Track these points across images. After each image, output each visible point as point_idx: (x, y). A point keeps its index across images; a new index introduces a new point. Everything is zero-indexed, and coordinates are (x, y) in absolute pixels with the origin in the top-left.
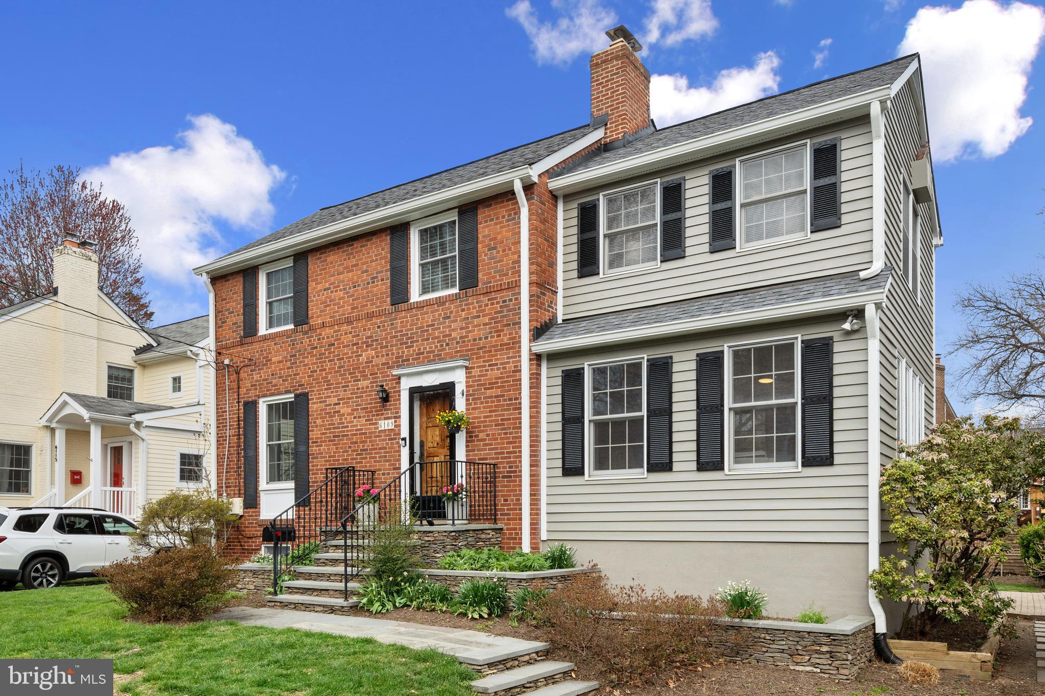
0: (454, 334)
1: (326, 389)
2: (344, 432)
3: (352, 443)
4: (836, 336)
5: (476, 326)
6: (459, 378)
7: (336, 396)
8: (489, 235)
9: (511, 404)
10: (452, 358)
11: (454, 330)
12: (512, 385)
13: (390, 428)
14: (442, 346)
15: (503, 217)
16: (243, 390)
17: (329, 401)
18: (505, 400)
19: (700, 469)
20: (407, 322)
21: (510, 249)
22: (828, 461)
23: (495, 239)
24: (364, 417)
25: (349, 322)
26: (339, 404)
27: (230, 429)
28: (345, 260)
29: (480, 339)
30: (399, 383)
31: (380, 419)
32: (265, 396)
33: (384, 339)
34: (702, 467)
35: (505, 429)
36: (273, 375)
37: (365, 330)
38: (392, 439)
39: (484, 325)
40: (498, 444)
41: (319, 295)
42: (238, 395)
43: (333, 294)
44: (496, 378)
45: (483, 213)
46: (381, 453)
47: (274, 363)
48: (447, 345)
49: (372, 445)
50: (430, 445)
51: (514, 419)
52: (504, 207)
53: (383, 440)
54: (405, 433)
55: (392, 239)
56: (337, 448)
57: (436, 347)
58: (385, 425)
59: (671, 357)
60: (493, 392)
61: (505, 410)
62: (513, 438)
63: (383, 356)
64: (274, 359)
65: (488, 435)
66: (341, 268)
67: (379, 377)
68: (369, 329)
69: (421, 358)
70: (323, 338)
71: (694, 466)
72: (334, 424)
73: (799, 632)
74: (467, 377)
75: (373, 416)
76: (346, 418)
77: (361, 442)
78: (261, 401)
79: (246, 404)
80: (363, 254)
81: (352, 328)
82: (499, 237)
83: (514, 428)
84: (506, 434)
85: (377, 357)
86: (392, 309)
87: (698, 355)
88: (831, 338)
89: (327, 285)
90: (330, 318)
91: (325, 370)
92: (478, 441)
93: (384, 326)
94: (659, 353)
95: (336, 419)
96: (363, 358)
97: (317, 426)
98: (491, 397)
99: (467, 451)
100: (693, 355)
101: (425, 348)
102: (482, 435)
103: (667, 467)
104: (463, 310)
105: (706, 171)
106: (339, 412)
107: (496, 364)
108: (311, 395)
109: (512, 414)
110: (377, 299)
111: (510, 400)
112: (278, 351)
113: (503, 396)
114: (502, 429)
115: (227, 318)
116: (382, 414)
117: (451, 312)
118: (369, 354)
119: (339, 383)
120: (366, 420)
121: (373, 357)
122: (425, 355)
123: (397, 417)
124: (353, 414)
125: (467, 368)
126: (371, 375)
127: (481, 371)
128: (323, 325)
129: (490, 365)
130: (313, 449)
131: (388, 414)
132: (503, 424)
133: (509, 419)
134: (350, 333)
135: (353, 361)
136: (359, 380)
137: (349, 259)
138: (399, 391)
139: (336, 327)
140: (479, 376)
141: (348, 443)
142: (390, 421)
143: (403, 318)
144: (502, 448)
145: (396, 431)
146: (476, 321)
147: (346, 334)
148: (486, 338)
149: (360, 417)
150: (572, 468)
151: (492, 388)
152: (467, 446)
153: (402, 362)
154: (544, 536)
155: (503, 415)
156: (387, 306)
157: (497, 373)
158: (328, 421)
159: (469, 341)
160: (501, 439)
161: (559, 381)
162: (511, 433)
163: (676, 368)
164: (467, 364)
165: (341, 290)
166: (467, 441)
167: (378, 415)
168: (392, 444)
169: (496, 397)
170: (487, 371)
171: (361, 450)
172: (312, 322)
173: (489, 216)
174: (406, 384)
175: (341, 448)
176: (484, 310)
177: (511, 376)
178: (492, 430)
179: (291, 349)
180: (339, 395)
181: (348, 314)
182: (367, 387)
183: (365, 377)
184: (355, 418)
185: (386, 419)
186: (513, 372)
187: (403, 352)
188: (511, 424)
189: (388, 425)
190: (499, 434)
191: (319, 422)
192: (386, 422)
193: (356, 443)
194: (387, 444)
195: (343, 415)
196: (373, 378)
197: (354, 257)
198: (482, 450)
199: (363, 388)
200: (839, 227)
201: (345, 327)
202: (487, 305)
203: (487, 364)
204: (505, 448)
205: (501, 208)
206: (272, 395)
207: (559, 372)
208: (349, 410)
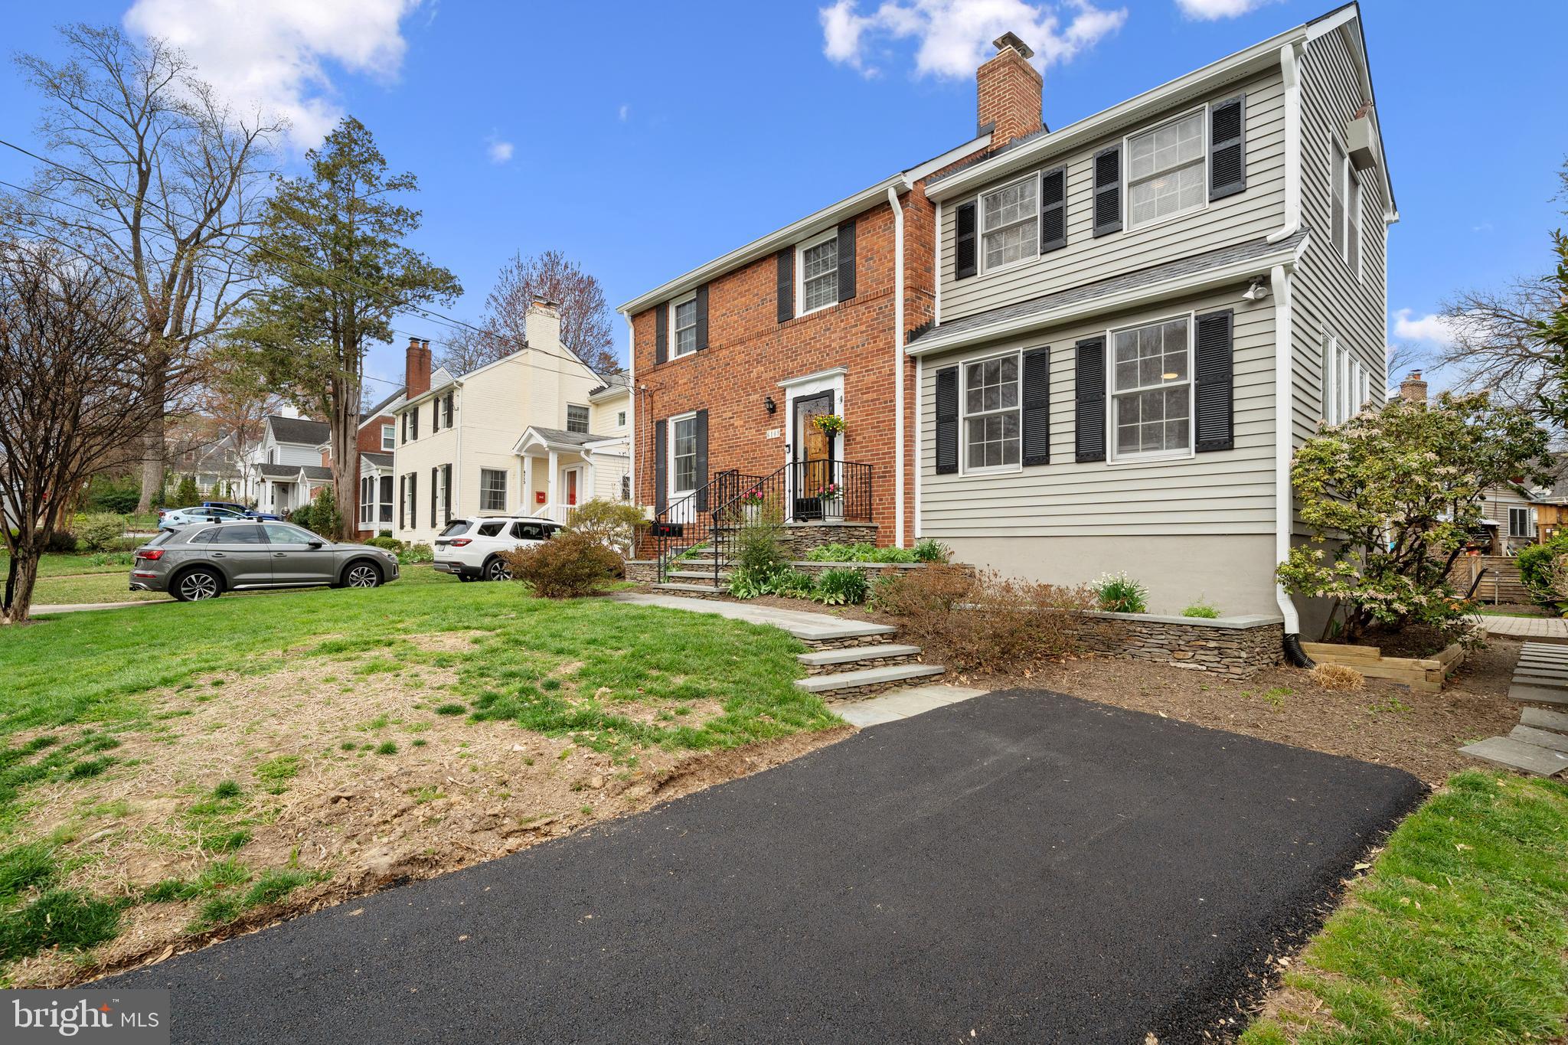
0: (833, 345)
1: (722, 405)
2: (737, 442)
3: (744, 452)
4: (1237, 308)
5: (854, 335)
6: (838, 385)
7: (731, 411)
8: (866, 247)
9: (887, 407)
10: (832, 366)
11: (833, 341)
12: (887, 389)
13: (777, 436)
14: (823, 356)
15: (880, 227)
16: (656, 411)
17: (725, 415)
18: (880, 403)
19: (1078, 461)
20: (792, 337)
21: (886, 258)
22: (1228, 445)
23: (872, 249)
24: (754, 428)
25: (742, 342)
26: (734, 417)
27: (645, 446)
28: (739, 287)
29: (858, 347)
30: (784, 394)
31: (768, 429)
32: (673, 415)
33: (772, 355)
34: (1081, 458)
35: (880, 431)
36: (679, 395)
37: (755, 349)
38: (778, 446)
39: (861, 333)
40: (874, 445)
41: (717, 321)
42: (652, 415)
43: (728, 319)
44: (873, 383)
45: (860, 228)
46: (769, 459)
47: (681, 385)
48: (828, 355)
49: (761, 453)
50: (813, 451)
51: (888, 421)
52: (880, 217)
53: (771, 448)
54: (789, 440)
55: (779, 262)
56: (732, 458)
57: (818, 358)
58: (773, 434)
59: (1049, 348)
60: (869, 396)
61: (881, 413)
62: (888, 439)
63: (770, 370)
64: (680, 382)
65: (864, 438)
66: (735, 294)
67: (767, 391)
68: (759, 347)
69: (803, 369)
70: (721, 359)
71: (1072, 458)
72: (729, 436)
73: (1181, 625)
74: (845, 384)
75: (762, 426)
76: (739, 430)
77: (752, 451)
78: (670, 419)
79: (658, 423)
80: (755, 280)
81: (744, 348)
82: (876, 247)
83: (889, 430)
84: (881, 435)
85: (766, 371)
86: (779, 326)
87: (1077, 343)
88: (1231, 311)
89: (724, 311)
90: (727, 340)
91: (722, 388)
92: (855, 443)
93: (771, 343)
94: (1035, 344)
95: (731, 431)
96: (754, 375)
97: (715, 439)
98: (867, 401)
99: (845, 452)
100: (1072, 344)
101: (807, 361)
102: (859, 439)
103: (1044, 460)
104: (842, 321)
105: (1090, 154)
106: (734, 424)
107: (872, 370)
108: (711, 411)
109: (887, 416)
110: (766, 319)
111: (886, 402)
112: (683, 374)
113: (879, 399)
114: (877, 431)
115: (644, 349)
116: (770, 424)
117: (831, 324)
118: (759, 370)
119: (733, 399)
120: (756, 431)
121: (762, 373)
122: (807, 366)
123: (783, 426)
124: (745, 426)
125: (845, 375)
126: (760, 389)
127: (858, 377)
128: (721, 348)
129: (866, 371)
130: (713, 459)
131: (774, 423)
132: (879, 426)
134: (743, 352)
135: (746, 377)
136: (750, 395)
137: (742, 285)
138: (785, 402)
139: (731, 347)
140: (857, 382)
141: (741, 453)
142: (777, 430)
143: (789, 334)
144: (877, 450)
145: (781, 440)
146: (854, 330)
147: (739, 354)
148: (863, 345)
149: (751, 428)
150: (946, 466)
151: (869, 392)
152: (845, 450)
153: (788, 374)
154: (918, 534)
155: (879, 417)
156: (774, 324)
157: (873, 378)
158: (724, 433)
159: (847, 349)
160: (877, 440)
161: (933, 381)
162: (885, 435)
163: (1053, 358)
164: (845, 371)
165: (735, 314)
166: (845, 445)
167: (766, 425)
168: (778, 451)
169: (872, 400)
170: (864, 376)
171: (752, 458)
172: (711, 345)
173: (867, 229)
174: (791, 395)
175: (736, 457)
176: (861, 319)
177: (886, 380)
178: (870, 433)
179: (694, 372)
180: (734, 410)
181: (741, 335)
182: (757, 400)
183: (755, 391)
184: (747, 429)
185: (773, 428)
186: (888, 375)
187: (788, 365)
188: (886, 425)
189: (775, 434)
190: (875, 436)
191: (717, 435)
192: (773, 431)
193: (748, 452)
194: (774, 451)
195: (737, 427)
196: (762, 392)
197: (747, 283)
198: (859, 452)
199: (753, 401)
200: (1244, 191)
201: (739, 348)
202: (864, 314)
203: (864, 370)
204: (881, 449)
205: (878, 217)
206: (678, 414)
207: (933, 373)
208: (742, 423)
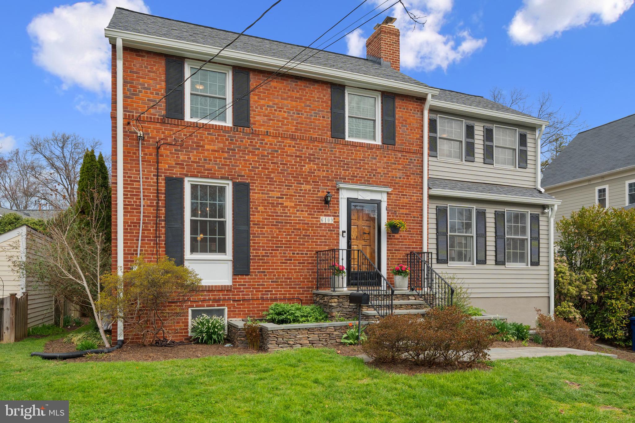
0: (379, 170)
1: (268, 184)
2: (287, 220)
3: (294, 229)
5: (393, 169)
6: (384, 199)
7: (279, 192)
8: (402, 117)
9: (415, 220)
10: (377, 184)
11: (379, 167)
12: (416, 209)
13: (330, 222)
14: (370, 175)
15: (411, 110)
16: (163, 166)
18: (411, 217)
19: (496, 264)
20: (344, 152)
21: (415, 130)
22: (538, 263)
23: (406, 121)
24: (307, 211)
25: (293, 138)
26: (283, 198)
27: (144, 199)
28: (289, 90)
29: (396, 178)
30: (338, 193)
31: (321, 215)
32: (192, 176)
33: (325, 159)
35: (411, 234)
36: (205, 160)
37: (307, 148)
38: (331, 231)
39: (399, 170)
40: (407, 242)
41: (261, 108)
42: (158, 169)
43: (276, 113)
44: (406, 203)
46: (322, 239)
47: (208, 150)
48: (374, 175)
49: (314, 233)
51: (416, 229)
52: (411, 104)
53: (324, 230)
54: (343, 226)
55: (331, 92)
56: (280, 232)
57: (366, 175)
58: (326, 220)
59: (485, 210)
60: (404, 211)
61: (411, 223)
62: (416, 239)
63: (323, 171)
64: (207, 147)
65: (401, 236)
66: (285, 95)
67: (320, 185)
68: (312, 149)
70: (266, 144)
71: (494, 262)
72: (277, 213)
74: (388, 199)
75: (315, 212)
76: (289, 210)
77: (303, 230)
78: (186, 179)
80: (307, 93)
81: (295, 143)
82: (408, 120)
83: (416, 234)
84: (412, 237)
85: (318, 170)
86: (332, 141)
87: (495, 211)
88: (539, 214)
89: (271, 103)
90: (274, 130)
91: (268, 169)
92: (394, 239)
93: (325, 150)
94: (481, 207)
95: (279, 209)
97: (259, 212)
98: (403, 214)
99: (387, 244)
100: (493, 211)
101: (358, 174)
102: (396, 236)
103: (484, 262)
104: (385, 157)
106: (282, 204)
107: (406, 195)
108: (253, 186)
109: (415, 226)
110: (319, 129)
111: (414, 217)
112: (212, 141)
113: (410, 214)
114: (409, 234)
115: (140, 92)
116: (323, 212)
117: (377, 156)
118: (311, 167)
119: (282, 182)
120: (308, 214)
121: (315, 170)
122: (358, 178)
123: (336, 215)
124: (296, 208)
125: (388, 193)
126: (313, 182)
127: (396, 197)
128: (267, 134)
129: (402, 195)
130: (255, 229)
131: (328, 212)
132: (410, 231)
133: (414, 229)
134: (294, 147)
135: (297, 168)
136: (303, 184)
137: (293, 91)
138: (338, 198)
139: (280, 138)
140: (395, 200)
141: (291, 229)
142: (330, 218)
143: (341, 149)
144: (409, 245)
145: (336, 225)
147: (290, 146)
148: (400, 178)
149: (302, 211)
150: (442, 259)
151: (403, 209)
152: (388, 241)
153: (344, 180)
155: (410, 226)
156: (328, 136)
157: (406, 200)
158: (271, 209)
159: (389, 177)
160: (409, 239)
161: (434, 211)
162: (414, 237)
163: (487, 215)
164: (389, 190)
165: (285, 112)
167: (318, 212)
168: (331, 233)
169: (406, 214)
170: (400, 198)
171: (303, 235)
172: (255, 128)
173: (403, 106)
174: (344, 196)
175: (285, 232)
176: (399, 161)
177: (415, 204)
178: (403, 234)
179: (229, 143)
180: (283, 191)
181: (292, 132)
182: (310, 190)
183: (308, 183)
184: (298, 211)
185: (325, 215)
186: (416, 201)
187: (340, 172)
188: (415, 231)
189: (329, 220)
190: (408, 236)
191: (260, 208)
192: (327, 218)
193: (300, 229)
194: (327, 233)
195: (287, 207)
196: (314, 185)
197: (298, 92)
198: (397, 245)
199: (306, 190)
200: (527, 168)
201: (289, 141)
202: (400, 158)
203: (401, 194)
204: (411, 245)
205: (409, 104)
206: (201, 177)
207: (434, 206)
208: (293, 204)
